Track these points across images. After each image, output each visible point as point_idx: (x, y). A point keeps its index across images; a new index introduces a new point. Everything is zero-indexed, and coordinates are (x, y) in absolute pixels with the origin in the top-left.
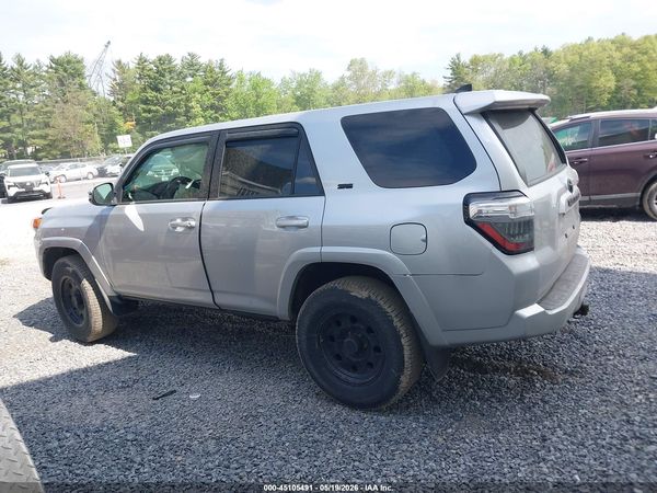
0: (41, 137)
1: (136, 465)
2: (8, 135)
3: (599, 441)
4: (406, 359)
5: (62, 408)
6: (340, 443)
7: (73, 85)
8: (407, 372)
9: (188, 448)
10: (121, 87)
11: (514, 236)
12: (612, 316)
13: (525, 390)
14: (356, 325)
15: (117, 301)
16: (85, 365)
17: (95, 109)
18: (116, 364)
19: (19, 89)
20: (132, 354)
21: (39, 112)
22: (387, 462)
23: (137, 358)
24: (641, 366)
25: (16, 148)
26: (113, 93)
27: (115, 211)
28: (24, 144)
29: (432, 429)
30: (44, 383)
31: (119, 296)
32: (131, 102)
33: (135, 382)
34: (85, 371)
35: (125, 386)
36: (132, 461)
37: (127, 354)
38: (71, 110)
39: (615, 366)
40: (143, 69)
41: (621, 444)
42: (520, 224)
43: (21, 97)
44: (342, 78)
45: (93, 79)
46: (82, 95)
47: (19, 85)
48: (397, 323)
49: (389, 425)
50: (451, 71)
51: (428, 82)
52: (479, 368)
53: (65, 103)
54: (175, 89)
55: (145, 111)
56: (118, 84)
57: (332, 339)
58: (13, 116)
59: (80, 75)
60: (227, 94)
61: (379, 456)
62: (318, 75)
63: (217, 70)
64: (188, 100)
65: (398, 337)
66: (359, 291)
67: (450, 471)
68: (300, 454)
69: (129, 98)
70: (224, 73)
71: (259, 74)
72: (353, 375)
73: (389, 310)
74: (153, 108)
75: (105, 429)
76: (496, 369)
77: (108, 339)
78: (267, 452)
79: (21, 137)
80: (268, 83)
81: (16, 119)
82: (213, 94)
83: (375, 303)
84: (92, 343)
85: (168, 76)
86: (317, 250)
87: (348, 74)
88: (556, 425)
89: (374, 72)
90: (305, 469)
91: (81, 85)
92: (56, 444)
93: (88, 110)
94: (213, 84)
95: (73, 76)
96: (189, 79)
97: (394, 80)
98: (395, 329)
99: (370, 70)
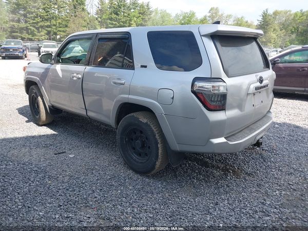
0: (63, 31)
1: (30, 182)
2: (49, 29)
3: (242, 210)
4: (159, 154)
5: (15, 152)
6: (122, 188)
7: (79, 8)
8: (159, 160)
9: (57, 179)
10: (101, 12)
11: (214, 101)
12: (287, 150)
13: (222, 179)
14: (142, 135)
15: (51, 108)
16: (34, 135)
17: (88, 21)
18: (47, 136)
19: (56, 8)
20: (56, 133)
21: (64, 20)
22: (137, 201)
23: (56, 135)
24: (287, 177)
25: (53, 35)
26: (97, 14)
27: (53, 67)
28: (56, 34)
29: (167, 189)
30: (15, 140)
31: (53, 106)
32: (104, 19)
33: (51, 145)
34: (33, 137)
35: (46, 146)
36: (30, 180)
37: (54, 132)
38: (78, 20)
39: (273, 175)
40: (112, 3)
41: (253, 214)
42: (218, 95)
43: (56, 12)
44: (205, 16)
45: (89, 6)
46: (83, 14)
47: (56, 6)
48: (157, 137)
49: (148, 184)
50: (262, 17)
51: (249, 22)
52: (206, 165)
53: (76, 16)
54: (126, 15)
55: (110, 24)
56: (100, 10)
57: (132, 140)
58: (52, 20)
59: (83, 4)
60: (149, 19)
61: (135, 197)
62: (193, 14)
63: (146, 7)
64: (131, 20)
65: (157, 143)
66: (143, 119)
67: (163, 211)
68: (102, 190)
69: (104, 17)
70: (149, 9)
71: (165, 11)
72: (139, 158)
73: (155, 130)
74: (114, 23)
75: (27, 164)
76: (213, 166)
77: (48, 125)
78: (88, 186)
79: (55, 31)
80: (169, 15)
81: (53, 22)
82: (142, 19)
83: (149, 126)
84: (42, 126)
85: (123, 8)
86: (126, 96)
87: (209, 14)
88: (226, 198)
89: (222, 15)
90: (99, 197)
91: (83, 9)
92: (4, 166)
93: (85, 21)
94: (143, 14)
95: (80, 4)
96: (132, 10)
97: (232, 20)
98: (156, 139)
99: (220, 13)
